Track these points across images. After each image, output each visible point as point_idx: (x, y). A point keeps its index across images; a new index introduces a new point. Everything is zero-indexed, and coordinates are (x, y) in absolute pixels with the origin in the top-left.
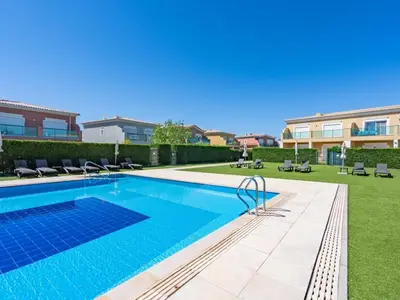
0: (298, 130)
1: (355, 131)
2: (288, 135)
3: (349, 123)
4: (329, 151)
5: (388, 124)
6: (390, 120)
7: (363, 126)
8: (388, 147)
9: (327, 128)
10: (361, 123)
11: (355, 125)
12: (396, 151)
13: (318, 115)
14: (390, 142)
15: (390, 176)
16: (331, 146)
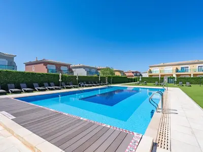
0: (154, 70)
1: (177, 71)
2: (150, 72)
3: (175, 68)
4: (168, 78)
5: (189, 68)
6: (190, 67)
7: (180, 69)
8: (189, 77)
9: (166, 69)
10: (179, 68)
11: (177, 69)
12: (192, 78)
13: (162, 64)
14: (190, 75)
15: (190, 86)
16: (169, 76)
